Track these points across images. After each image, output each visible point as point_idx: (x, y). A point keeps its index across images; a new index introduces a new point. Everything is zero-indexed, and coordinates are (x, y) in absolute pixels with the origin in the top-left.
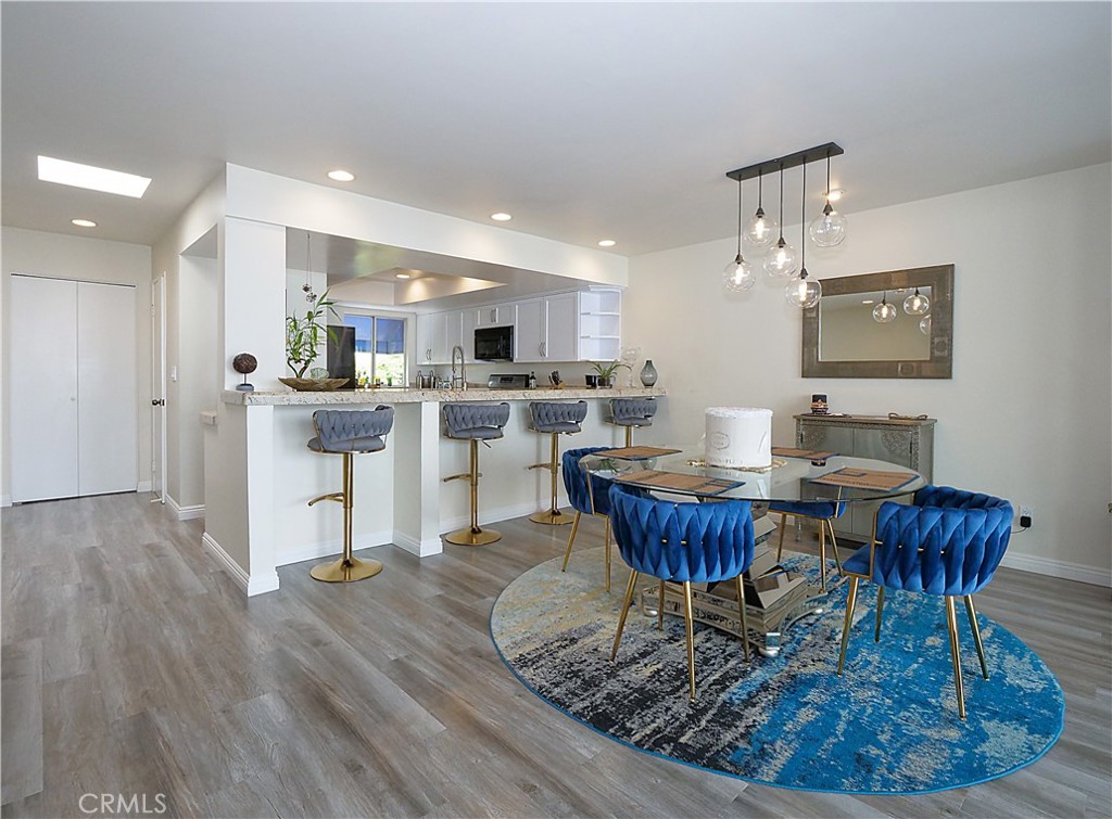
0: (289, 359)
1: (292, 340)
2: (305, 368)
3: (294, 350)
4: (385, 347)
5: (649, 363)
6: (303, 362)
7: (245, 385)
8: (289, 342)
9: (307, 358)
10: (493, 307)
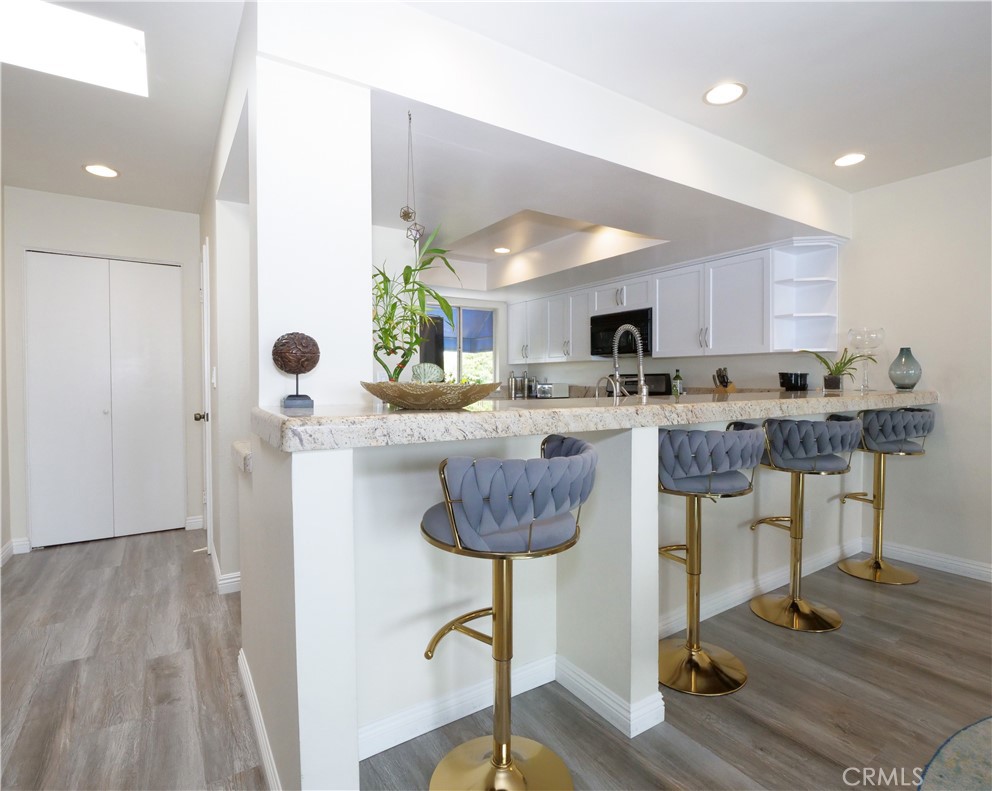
0: (377, 348)
1: (381, 312)
2: (403, 364)
3: (386, 331)
4: (472, 345)
5: (905, 352)
6: (400, 352)
7: (297, 396)
8: (376, 318)
9: (407, 346)
10: (618, 286)
